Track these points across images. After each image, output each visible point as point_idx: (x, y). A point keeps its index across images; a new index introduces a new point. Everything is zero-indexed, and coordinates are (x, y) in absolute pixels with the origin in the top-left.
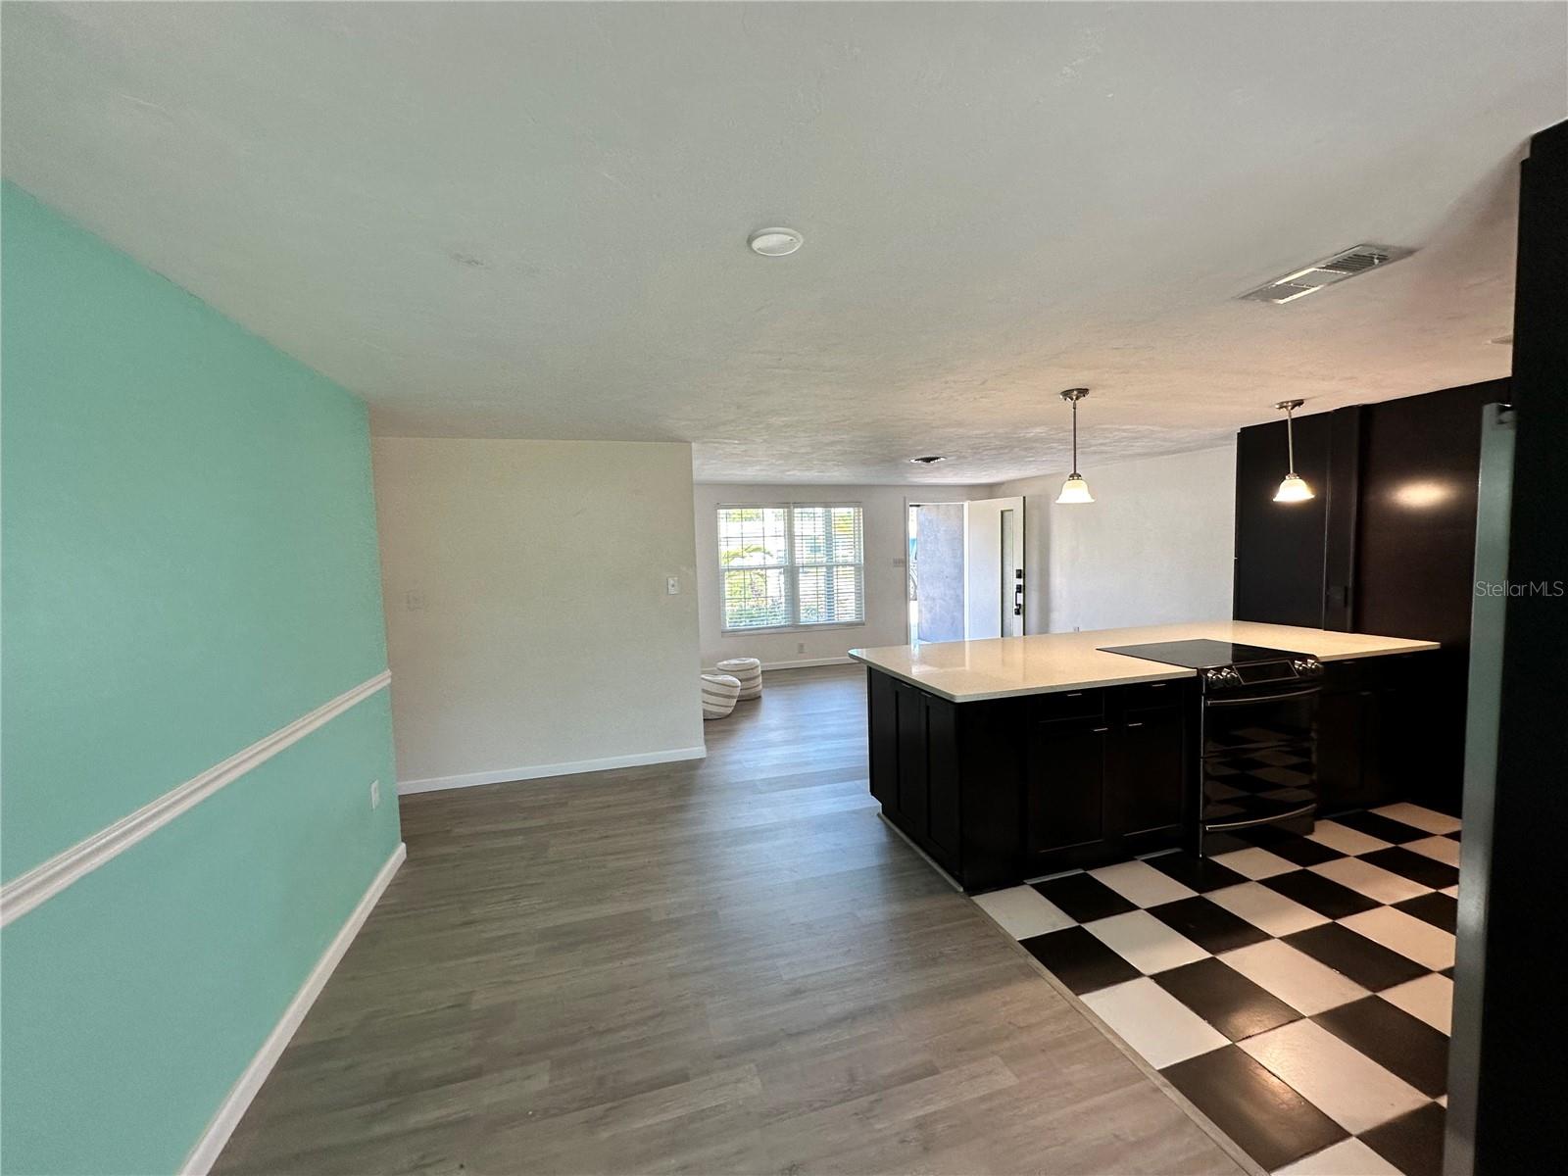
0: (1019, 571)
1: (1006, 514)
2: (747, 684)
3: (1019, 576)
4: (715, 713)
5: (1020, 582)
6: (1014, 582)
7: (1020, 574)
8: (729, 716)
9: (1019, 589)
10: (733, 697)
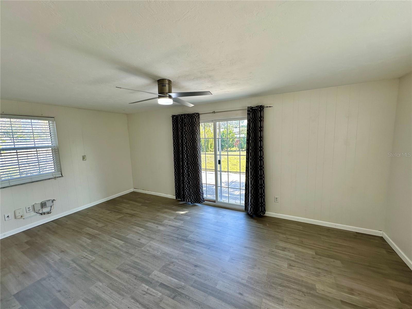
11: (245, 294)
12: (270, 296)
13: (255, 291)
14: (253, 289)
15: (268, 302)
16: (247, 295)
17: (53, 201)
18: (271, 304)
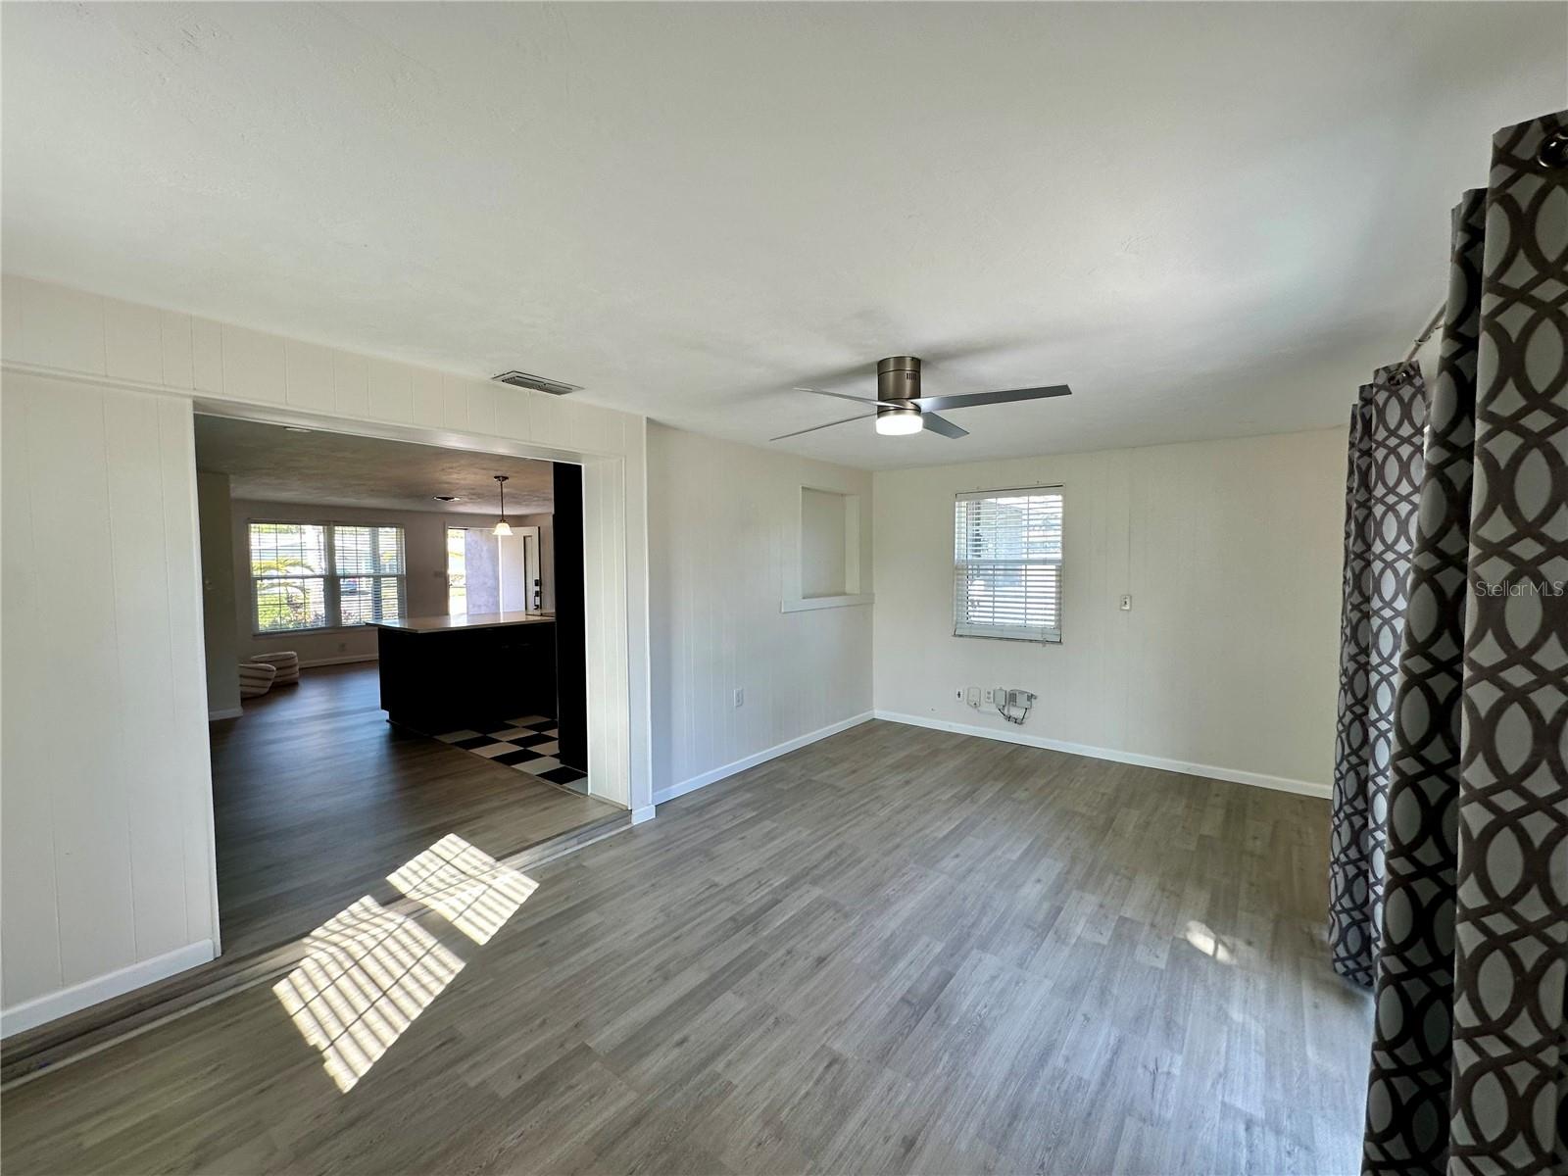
0: (536, 581)
1: (528, 539)
2: (282, 672)
3: (536, 585)
4: (250, 693)
5: (538, 589)
6: (533, 589)
7: (538, 583)
8: (262, 695)
9: (537, 594)
10: (270, 680)
11: (676, 1052)
12: (637, 1122)
13: (673, 1085)
14: (681, 1083)
15: (623, 1103)
16: (670, 1058)
17: (1031, 697)
18: (613, 1109)
